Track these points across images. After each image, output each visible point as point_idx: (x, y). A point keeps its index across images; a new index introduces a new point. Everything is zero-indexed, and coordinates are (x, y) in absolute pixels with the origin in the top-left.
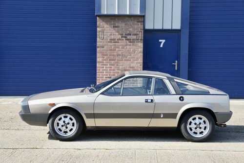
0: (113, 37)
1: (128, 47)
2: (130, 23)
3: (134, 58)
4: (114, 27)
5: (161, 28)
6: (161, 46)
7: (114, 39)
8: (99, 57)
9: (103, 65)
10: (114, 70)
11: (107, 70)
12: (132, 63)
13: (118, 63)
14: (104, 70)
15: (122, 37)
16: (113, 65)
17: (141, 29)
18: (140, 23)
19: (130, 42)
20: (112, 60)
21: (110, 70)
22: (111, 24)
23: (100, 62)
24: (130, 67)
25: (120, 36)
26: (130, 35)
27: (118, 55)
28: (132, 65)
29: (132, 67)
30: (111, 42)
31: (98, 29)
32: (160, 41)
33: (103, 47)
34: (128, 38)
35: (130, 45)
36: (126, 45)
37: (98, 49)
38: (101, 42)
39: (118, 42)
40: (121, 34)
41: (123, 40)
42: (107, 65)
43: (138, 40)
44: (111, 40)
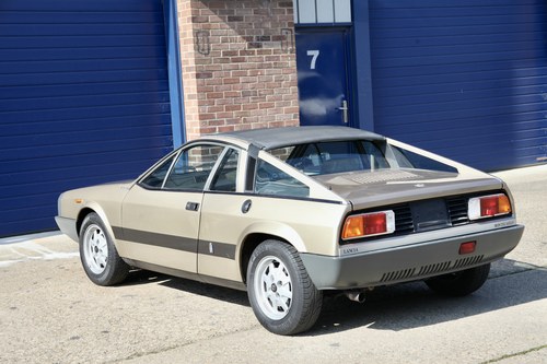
0: (229, 46)
1: (265, 71)
2: (266, 7)
3: (279, 99)
4: (229, 20)
5: (314, 21)
6: (312, 67)
7: (233, 53)
9: (214, 123)
12: (277, 111)
13: (245, 114)
15: (251, 45)
16: (236, 121)
17: (289, 24)
18: (286, 9)
19: (269, 59)
20: (234, 108)
22: (222, 12)
23: (205, 117)
25: (245, 44)
26: (266, 38)
27: (246, 94)
28: (277, 118)
30: (225, 61)
31: (194, 26)
32: (309, 53)
33: (210, 76)
34: (264, 48)
35: (269, 66)
36: (261, 67)
38: (204, 61)
39: (243, 60)
40: (249, 39)
41: (253, 53)
42: (223, 122)
43: (286, 51)
44: (225, 54)
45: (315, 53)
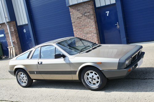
0: (78, 16)
1: (86, 20)
2: (85, 6)
3: (90, 25)
6: (108, 15)
7: (79, 17)
8: (74, 28)
10: (82, 34)
11: (79, 34)
12: (90, 28)
13: (83, 30)
14: (77, 35)
15: (82, 15)
16: (81, 31)
17: (91, 9)
18: (90, 5)
19: (87, 17)
20: (80, 29)
21: (80, 34)
22: (76, 10)
23: (75, 31)
24: (90, 31)
25: (81, 15)
26: (86, 13)
27: (83, 25)
28: (90, 30)
29: (91, 31)
30: (78, 19)
31: (71, 13)
32: (106, 12)
33: (75, 23)
34: (85, 15)
35: (87, 19)
37: (73, 24)
38: (73, 20)
39: (81, 18)
40: (82, 14)
41: (83, 17)
42: (78, 32)
43: (91, 15)
44: (77, 18)
45: (108, 12)
